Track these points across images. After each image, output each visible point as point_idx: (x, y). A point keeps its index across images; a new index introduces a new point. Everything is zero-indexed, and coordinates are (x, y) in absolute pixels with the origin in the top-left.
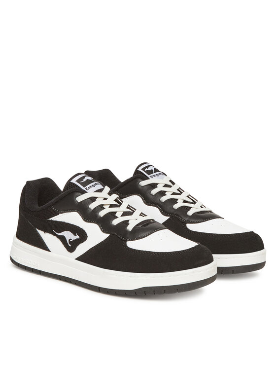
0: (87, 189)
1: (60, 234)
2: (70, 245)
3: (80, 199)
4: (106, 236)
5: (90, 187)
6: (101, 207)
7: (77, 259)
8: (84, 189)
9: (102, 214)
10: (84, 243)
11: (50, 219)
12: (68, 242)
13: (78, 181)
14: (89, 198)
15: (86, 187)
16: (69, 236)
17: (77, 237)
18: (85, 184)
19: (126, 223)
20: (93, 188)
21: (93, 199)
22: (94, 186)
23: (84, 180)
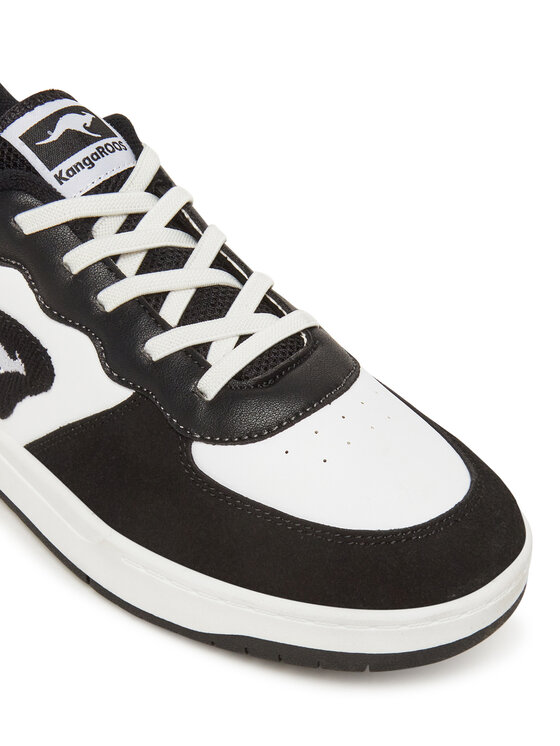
0: (59, 178)
3: (33, 221)
5: (73, 171)
6: (109, 269)
8: (48, 176)
9: (111, 298)
13: (28, 138)
14: (67, 223)
15: (56, 171)
18: (52, 156)
19: (196, 358)
20: (84, 172)
21: (82, 229)
22: (90, 163)
23: (55, 136)
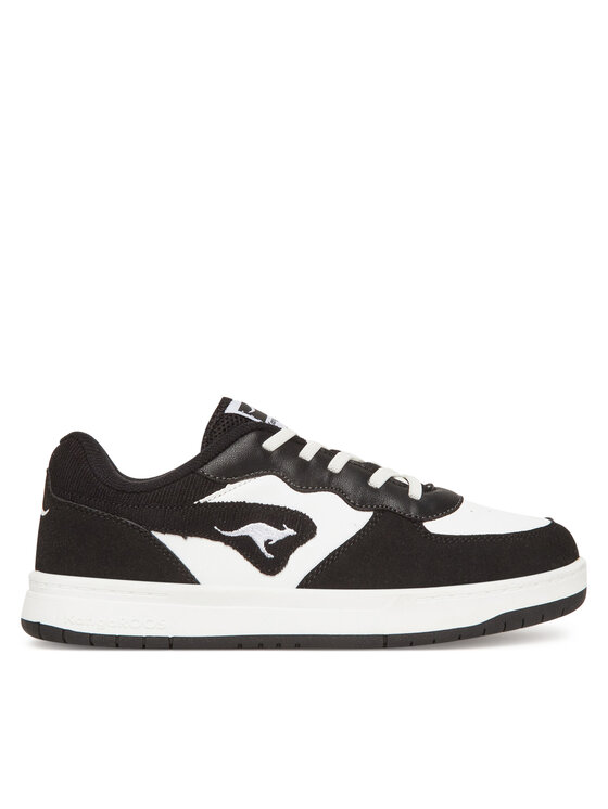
1: (235, 533)
2: (270, 556)
4: (365, 517)
7: (301, 586)
10: (310, 543)
11: (202, 501)
12: (263, 549)
16: (262, 533)
17: (290, 532)
